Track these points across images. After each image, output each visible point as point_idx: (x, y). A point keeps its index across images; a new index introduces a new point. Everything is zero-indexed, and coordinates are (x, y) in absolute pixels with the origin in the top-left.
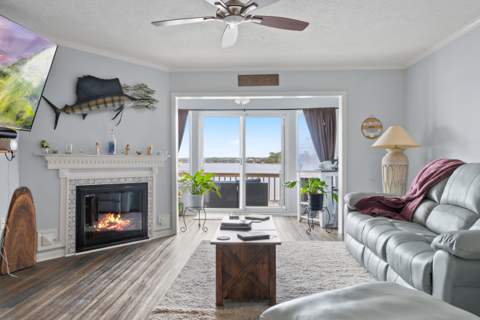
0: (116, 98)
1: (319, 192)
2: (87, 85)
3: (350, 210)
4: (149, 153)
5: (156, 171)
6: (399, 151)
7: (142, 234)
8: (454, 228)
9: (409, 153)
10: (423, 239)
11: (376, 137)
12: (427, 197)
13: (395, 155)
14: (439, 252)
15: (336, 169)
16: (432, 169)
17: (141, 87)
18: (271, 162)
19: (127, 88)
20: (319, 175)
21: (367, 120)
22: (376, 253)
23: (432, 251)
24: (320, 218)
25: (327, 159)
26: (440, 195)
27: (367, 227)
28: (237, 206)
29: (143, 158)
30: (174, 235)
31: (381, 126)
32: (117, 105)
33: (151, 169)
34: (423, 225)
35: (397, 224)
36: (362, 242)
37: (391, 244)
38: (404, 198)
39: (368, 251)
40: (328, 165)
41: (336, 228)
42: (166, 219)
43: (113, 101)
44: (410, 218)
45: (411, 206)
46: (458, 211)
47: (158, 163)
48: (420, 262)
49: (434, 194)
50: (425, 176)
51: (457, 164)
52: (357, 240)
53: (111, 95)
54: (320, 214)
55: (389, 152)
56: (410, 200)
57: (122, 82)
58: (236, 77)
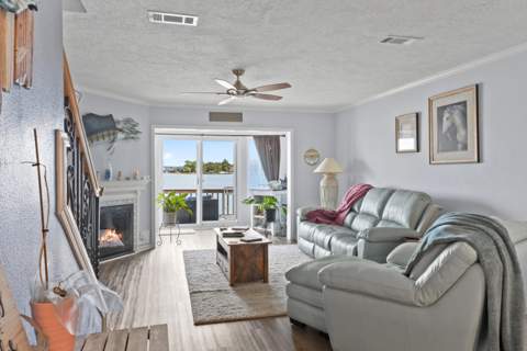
0: (111, 132)
1: (272, 207)
2: (89, 121)
3: (302, 221)
4: (135, 178)
5: (139, 193)
6: (332, 176)
7: (129, 249)
8: (367, 227)
9: (338, 177)
10: (351, 235)
11: (316, 164)
12: (352, 210)
13: (328, 179)
14: (360, 240)
15: (285, 188)
16: (354, 191)
17: (128, 121)
18: (188, 172)
19: (119, 122)
20: (271, 194)
21: (309, 151)
22: (323, 247)
23: (357, 241)
24: (272, 228)
25: (274, 179)
26: (359, 208)
27: (317, 231)
28: (194, 221)
29: (132, 182)
30: (153, 248)
31: (318, 156)
32: (112, 137)
33: (136, 192)
34: (350, 228)
35: (335, 227)
36: (313, 242)
37: (334, 240)
38: (337, 210)
39: (317, 247)
40: (276, 184)
41: (285, 236)
42: (146, 235)
43: (109, 135)
44: (342, 224)
45: (342, 215)
46: (369, 218)
47: (141, 186)
48: (350, 247)
49: (356, 208)
50: (350, 195)
51: (369, 188)
52: (309, 240)
53: (108, 129)
54: (272, 224)
55: (326, 177)
56: (341, 212)
57: (115, 118)
58: (208, 114)
